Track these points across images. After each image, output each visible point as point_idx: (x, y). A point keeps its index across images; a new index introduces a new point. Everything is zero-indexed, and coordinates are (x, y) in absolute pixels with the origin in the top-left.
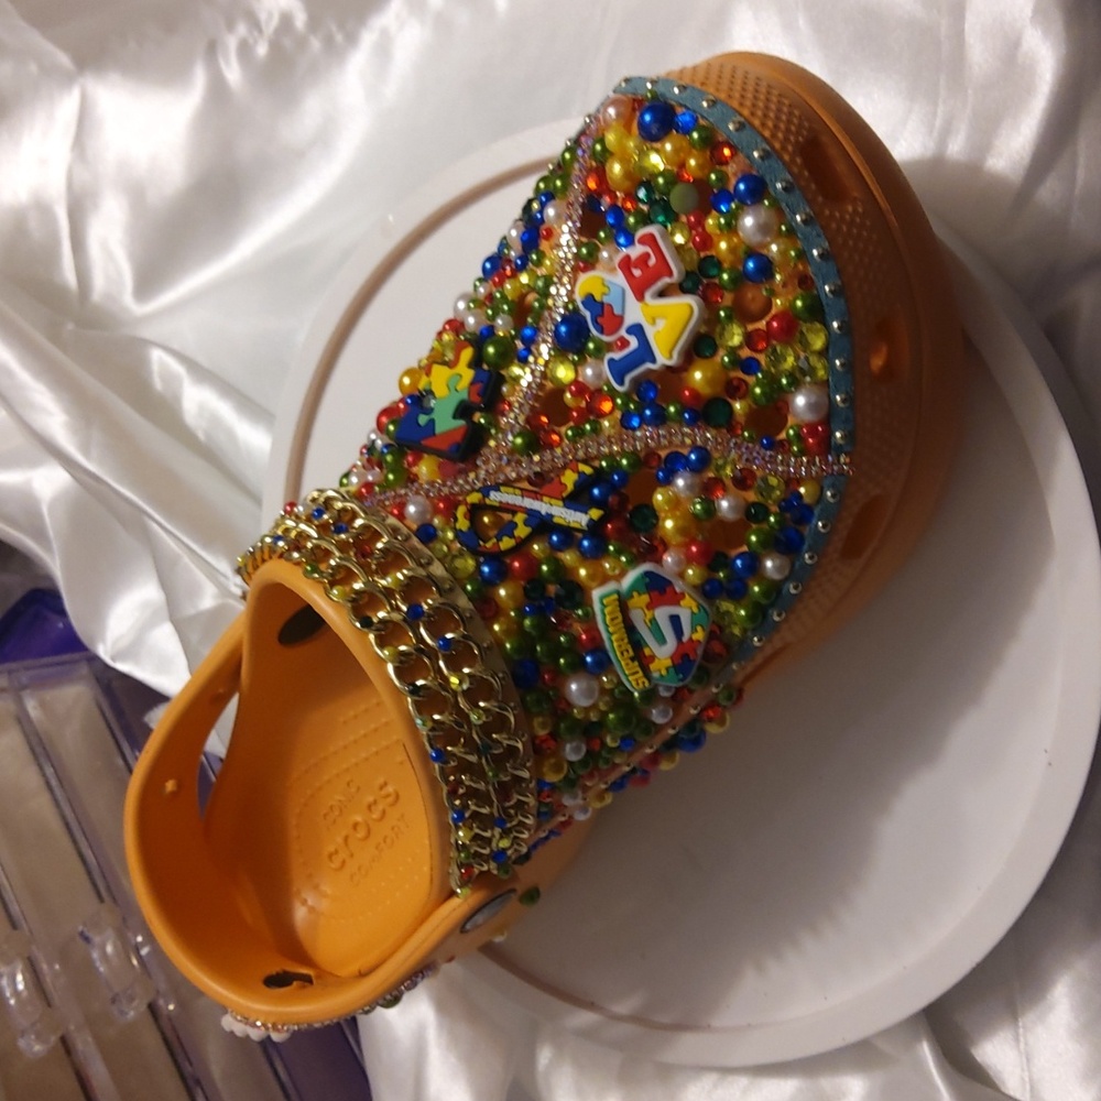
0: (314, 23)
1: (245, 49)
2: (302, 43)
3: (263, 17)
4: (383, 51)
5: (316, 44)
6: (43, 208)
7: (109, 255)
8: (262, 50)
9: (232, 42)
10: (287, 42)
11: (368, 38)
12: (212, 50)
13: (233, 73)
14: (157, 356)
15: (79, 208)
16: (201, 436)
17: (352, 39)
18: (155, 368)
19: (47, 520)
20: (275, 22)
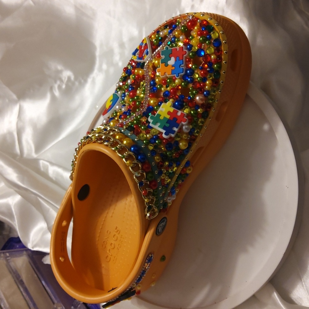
0: (76, 78)
1: (60, 87)
2: (73, 84)
3: (63, 79)
4: (94, 82)
5: (77, 83)
6: (10, 133)
7: (28, 143)
8: (64, 86)
9: (56, 86)
10: (70, 84)
11: (90, 80)
12: (51, 89)
13: (57, 93)
14: (41, 162)
15: (20, 132)
16: (54, 179)
17: (86, 81)
18: (41, 165)
19: (13, 210)
20: (66, 79)
